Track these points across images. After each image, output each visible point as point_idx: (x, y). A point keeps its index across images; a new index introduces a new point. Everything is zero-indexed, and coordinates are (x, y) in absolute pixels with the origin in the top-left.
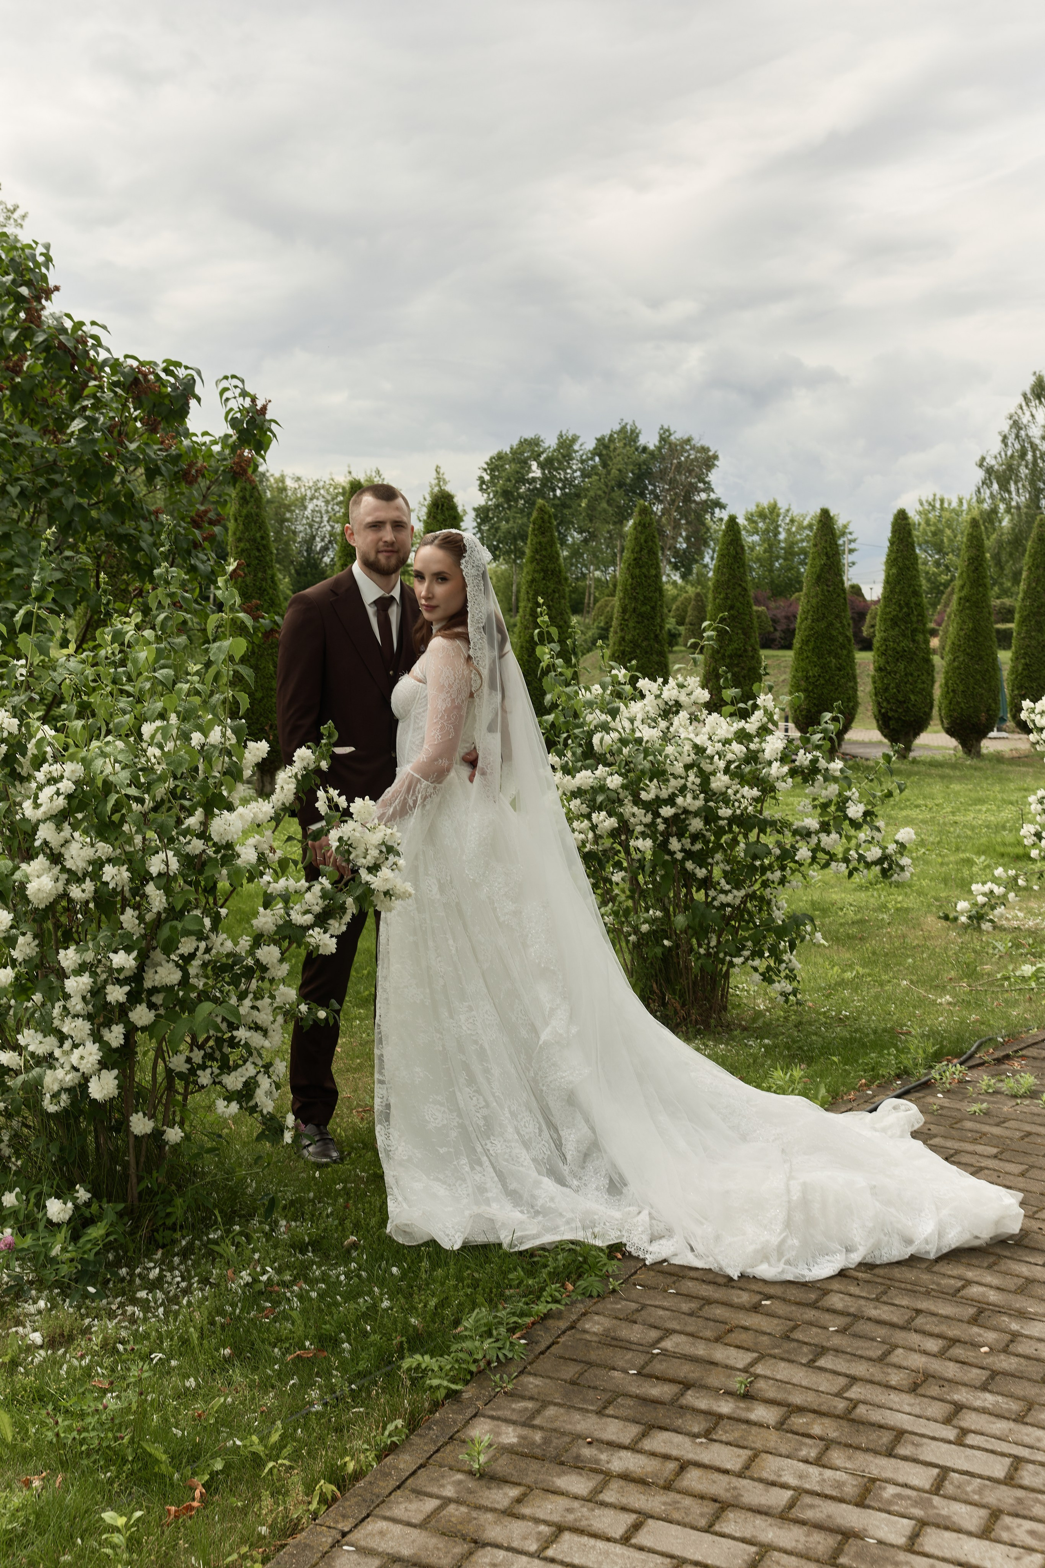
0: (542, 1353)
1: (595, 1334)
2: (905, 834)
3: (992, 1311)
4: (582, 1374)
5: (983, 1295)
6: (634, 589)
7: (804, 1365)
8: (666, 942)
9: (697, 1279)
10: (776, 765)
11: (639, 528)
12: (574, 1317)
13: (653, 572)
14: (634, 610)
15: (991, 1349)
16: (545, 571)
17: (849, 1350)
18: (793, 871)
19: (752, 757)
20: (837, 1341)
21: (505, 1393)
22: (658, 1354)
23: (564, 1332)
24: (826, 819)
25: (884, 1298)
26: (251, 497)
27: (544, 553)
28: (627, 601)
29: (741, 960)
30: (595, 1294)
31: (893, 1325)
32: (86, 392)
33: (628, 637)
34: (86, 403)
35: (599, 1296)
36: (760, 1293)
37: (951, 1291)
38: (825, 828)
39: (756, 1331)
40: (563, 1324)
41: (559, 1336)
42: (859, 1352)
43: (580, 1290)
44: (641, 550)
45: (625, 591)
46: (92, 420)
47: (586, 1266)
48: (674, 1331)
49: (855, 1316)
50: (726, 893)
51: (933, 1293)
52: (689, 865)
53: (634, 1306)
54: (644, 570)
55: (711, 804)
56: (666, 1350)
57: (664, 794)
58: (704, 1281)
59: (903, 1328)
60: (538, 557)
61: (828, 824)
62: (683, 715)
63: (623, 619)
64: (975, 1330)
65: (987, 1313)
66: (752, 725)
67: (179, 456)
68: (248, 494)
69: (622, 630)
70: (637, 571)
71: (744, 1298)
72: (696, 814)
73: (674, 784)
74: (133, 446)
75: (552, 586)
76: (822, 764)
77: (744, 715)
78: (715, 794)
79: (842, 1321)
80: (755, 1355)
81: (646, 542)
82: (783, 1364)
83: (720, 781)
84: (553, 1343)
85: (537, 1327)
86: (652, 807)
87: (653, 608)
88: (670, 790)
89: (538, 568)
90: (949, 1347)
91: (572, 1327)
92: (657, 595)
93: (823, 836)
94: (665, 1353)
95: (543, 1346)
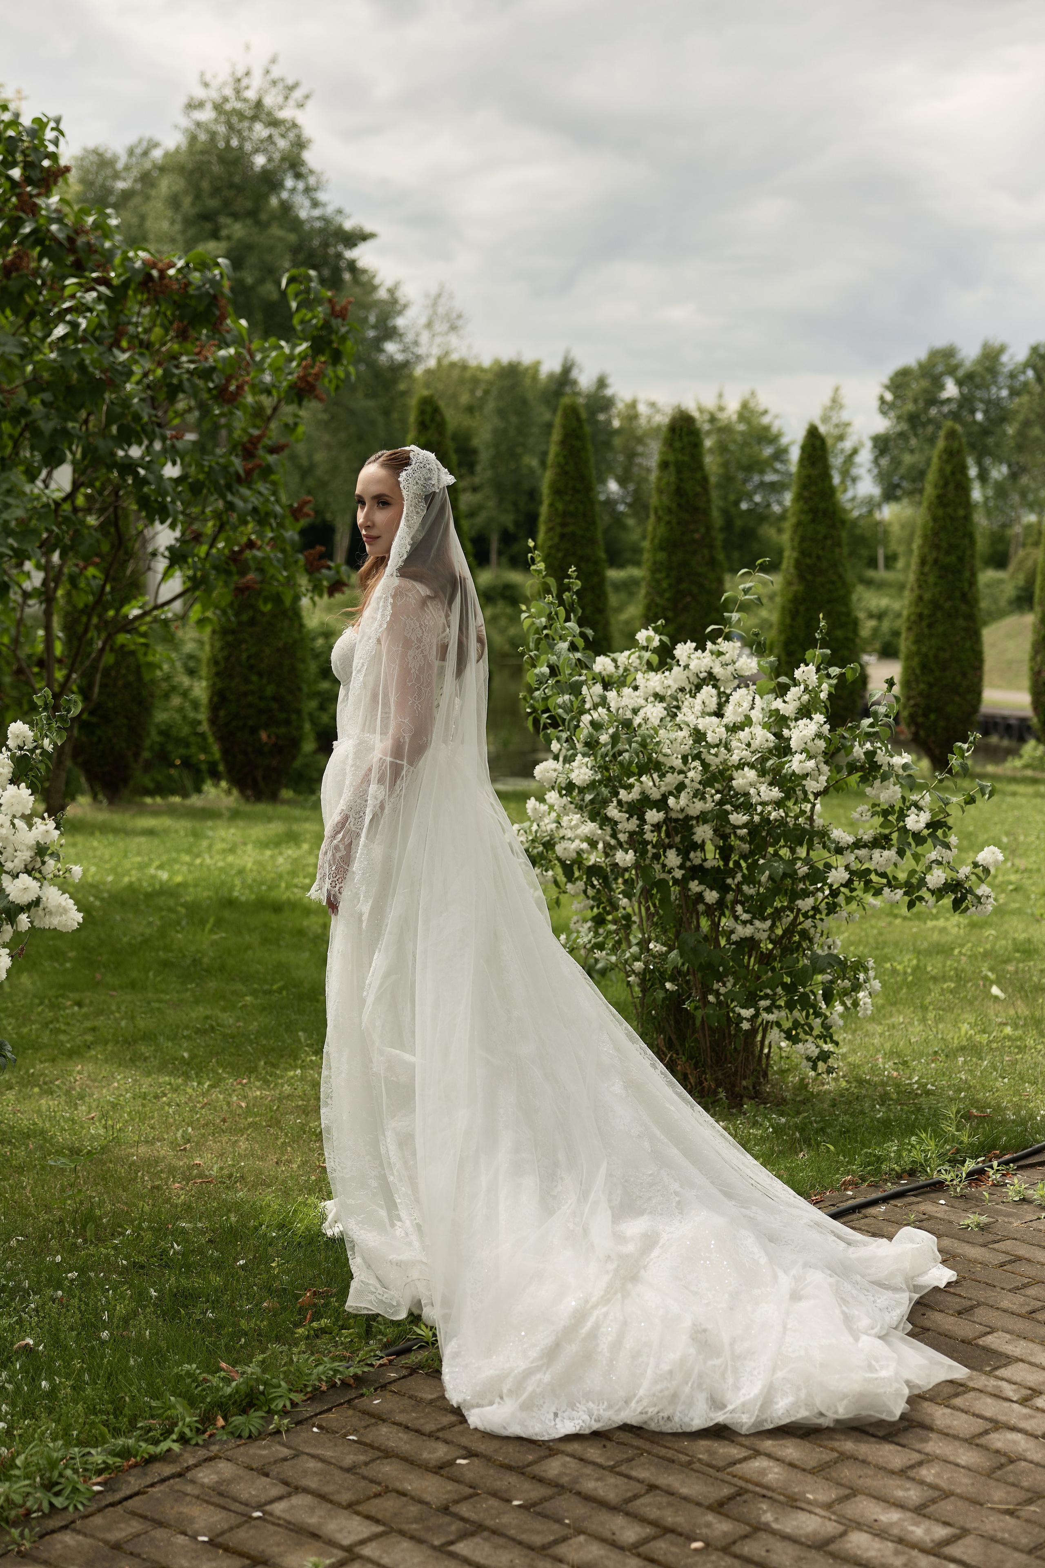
0: (112, 1505)
1: (203, 1486)
2: (989, 855)
3: (756, 1494)
4: (138, 1535)
5: (763, 1472)
6: (936, 534)
7: (434, 1548)
8: (668, 985)
9: (399, 1424)
10: (798, 757)
11: (945, 457)
12: (191, 1462)
13: (961, 512)
14: (936, 561)
15: (708, 1545)
16: (814, 511)
17: (512, 1532)
18: (849, 900)
19: (783, 749)
20: (509, 1520)
21: (19, 1552)
22: (259, 1518)
23: (163, 1481)
24: (887, 831)
25: (623, 1468)
26: (432, 420)
27: (814, 489)
28: (926, 550)
29: (752, 1011)
30: (246, 1434)
31: (602, 1504)
32: (67, 292)
33: (927, 596)
34: (66, 305)
35: (250, 1437)
36: (465, 1448)
37: (721, 1464)
38: (880, 842)
39: (413, 1498)
40: (168, 1470)
41: (152, 1485)
42: (524, 1537)
43: (229, 1428)
44: (946, 484)
45: (925, 537)
46: (75, 325)
47: (262, 1398)
48: (306, 1491)
49: (563, 1487)
50: (744, 923)
51: (697, 1466)
52: (695, 886)
53: (285, 1452)
54: (950, 510)
55: (728, 807)
56: (271, 1514)
57: (656, 795)
58: (407, 1427)
59: (613, 1508)
60: (806, 494)
61: (887, 838)
62: (708, 691)
63: (922, 573)
64: (710, 1517)
65: (745, 1497)
66: (788, 705)
67: (213, 369)
68: (427, 418)
69: (920, 587)
70: (940, 512)
71: (439, 1452)
72: (703, 818)
73: (672, 779)
74: (123, 357)
75: (822, 530)
76: (881, 757)
77: (782, 691)
78: (737, 794)
79: (536, 1492)
80: (380, 1529)
81: (953, 473)
82: (406, 1544)
83: (745, 779)
84: (137, 1494)
85: (135, 1471)
86: (636, 809)
87: (961, 559)
88: (663, 789)
89: (806, 508)
90: (655, 1538)
91: (180, 1475)
92: (966, 541)
93: (876, 853)
94: (268, 1519)
95: (118, 1496)
